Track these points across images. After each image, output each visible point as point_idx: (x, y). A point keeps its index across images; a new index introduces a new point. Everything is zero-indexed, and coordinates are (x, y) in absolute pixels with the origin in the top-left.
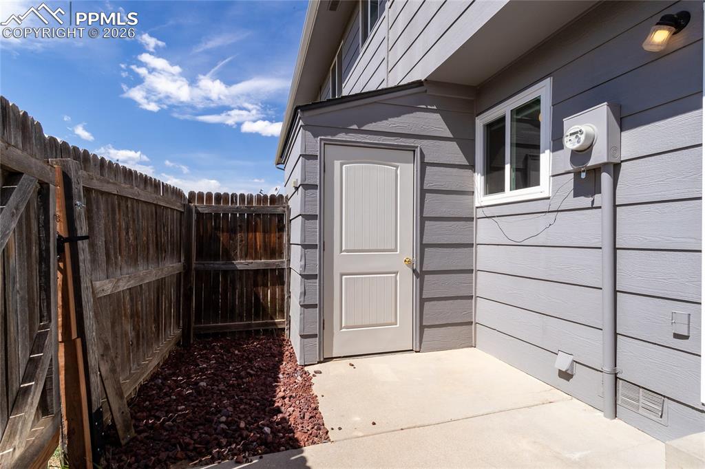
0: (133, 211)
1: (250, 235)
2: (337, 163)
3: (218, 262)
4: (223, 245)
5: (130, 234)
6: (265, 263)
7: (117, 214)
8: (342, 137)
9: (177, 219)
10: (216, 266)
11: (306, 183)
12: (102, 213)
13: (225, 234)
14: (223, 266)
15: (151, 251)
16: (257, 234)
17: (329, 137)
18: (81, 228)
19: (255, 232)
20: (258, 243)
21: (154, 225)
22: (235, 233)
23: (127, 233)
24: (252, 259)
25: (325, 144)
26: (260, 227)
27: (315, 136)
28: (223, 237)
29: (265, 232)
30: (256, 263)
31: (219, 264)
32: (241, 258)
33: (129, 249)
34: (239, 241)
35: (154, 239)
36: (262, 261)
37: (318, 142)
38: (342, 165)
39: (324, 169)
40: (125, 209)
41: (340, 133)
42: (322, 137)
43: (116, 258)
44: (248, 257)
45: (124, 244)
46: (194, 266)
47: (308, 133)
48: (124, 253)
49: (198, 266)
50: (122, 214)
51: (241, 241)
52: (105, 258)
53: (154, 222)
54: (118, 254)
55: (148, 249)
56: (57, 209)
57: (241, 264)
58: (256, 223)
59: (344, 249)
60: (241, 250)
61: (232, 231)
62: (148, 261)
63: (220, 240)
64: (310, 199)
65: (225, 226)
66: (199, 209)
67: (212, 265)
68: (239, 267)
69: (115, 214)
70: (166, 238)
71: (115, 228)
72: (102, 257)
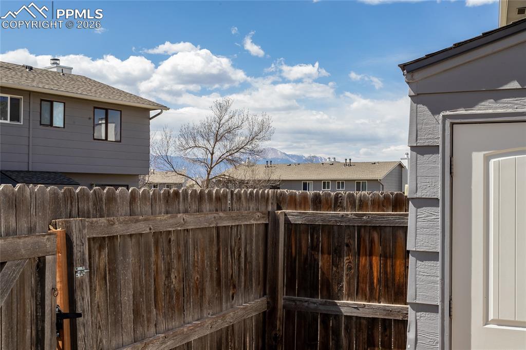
0: (178, 245)
1: (363, 260)
2: (478, 158)
3: (314, 300)
4: (323, 273)
5: (173, 276)
6: (384, 309)
7: (153, 255)
8: (487, 107)
9: (257, 236)
10: (312, 306)
11: (419, 195)
12: (131, 260)
13: (326, 256)
14: (321, 307)
15: (208, 291)
16: (374, 258)
17: (462, 112)
18: (83, 299)
19: (371, 255)
20: (375, 274)
21: (215, 255)
22: (341, 257)
23: (168, 276)
24: (366, 300)
25: (452, 124)
26: (378, 248)
27: (435, 112)
28: (323, 261)
29: (385, 256)
30: (370, 307)
31: (316, 302)
32: (350, 296)
33: (171, 297)
34: (345, 268)
35: (215, 272)
36: (382, 304)
37: (440, 122)
38: (487, 159)
39: (450, 170)
40: (165, 245)
41: (483, 100)
42: (448, 113)
43: (150, 312)
44: (360, 297)
45: (162, 291)
46: (281, 303)
47: (423, 108)
48: (162, 304)
49: (287, 302)
50: (160, 253)
51: (350, 269)
52: (132, 316)
53: (215, 248)
54: (153, 307)
55: (203, 290)
56: (58, 279)
57: (348, 306)
58: (372, 242)
59: (491, 317)
60: (349, 283)
61: (337, 253)
62: (201, 306)
63: (318, 265)
64: (425, 224)
65: (325, 246)
66: (290, 218)
67: (306, 304)
68: (345, 311)
69: (150, 256)
70: (236, 267)
71: (150, 274)
72: (127, 315)
